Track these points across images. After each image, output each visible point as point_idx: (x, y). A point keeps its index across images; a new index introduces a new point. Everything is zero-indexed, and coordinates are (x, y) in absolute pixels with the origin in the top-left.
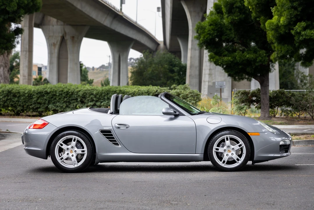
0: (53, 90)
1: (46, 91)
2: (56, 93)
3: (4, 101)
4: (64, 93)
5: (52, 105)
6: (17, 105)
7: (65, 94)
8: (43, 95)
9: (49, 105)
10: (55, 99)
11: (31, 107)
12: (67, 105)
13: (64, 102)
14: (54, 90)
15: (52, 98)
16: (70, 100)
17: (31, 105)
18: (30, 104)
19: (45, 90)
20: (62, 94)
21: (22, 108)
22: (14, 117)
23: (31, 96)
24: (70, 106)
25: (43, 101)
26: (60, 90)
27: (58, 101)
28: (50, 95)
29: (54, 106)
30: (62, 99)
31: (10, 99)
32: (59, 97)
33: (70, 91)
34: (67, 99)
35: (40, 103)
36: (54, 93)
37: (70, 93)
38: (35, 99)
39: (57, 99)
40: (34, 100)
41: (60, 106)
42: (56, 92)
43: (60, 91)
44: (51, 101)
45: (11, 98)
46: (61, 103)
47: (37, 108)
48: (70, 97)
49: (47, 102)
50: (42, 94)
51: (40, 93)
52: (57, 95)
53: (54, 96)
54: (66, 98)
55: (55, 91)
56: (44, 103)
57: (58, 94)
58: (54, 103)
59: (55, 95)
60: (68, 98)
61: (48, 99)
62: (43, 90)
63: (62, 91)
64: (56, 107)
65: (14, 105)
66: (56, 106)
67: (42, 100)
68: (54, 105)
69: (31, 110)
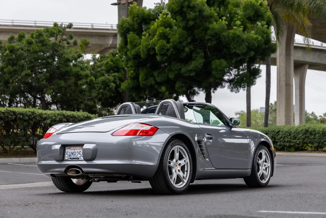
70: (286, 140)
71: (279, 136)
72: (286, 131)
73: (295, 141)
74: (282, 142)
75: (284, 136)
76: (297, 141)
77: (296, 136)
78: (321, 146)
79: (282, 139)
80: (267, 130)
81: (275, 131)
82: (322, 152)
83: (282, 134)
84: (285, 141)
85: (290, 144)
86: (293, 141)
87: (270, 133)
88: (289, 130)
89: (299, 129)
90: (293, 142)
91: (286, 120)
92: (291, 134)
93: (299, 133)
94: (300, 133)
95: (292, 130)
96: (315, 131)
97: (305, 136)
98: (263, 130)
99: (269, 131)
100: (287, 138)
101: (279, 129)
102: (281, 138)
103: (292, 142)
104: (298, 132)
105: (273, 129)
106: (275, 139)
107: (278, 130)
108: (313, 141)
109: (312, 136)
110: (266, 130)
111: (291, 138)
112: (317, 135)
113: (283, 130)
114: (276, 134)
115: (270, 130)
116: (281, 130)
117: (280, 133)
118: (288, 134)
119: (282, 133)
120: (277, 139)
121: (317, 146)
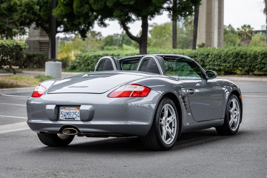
3: (234, 62)
6: (245, 65)
11: (256, 67)
17: (257, 65)
18: (255, 64)
22: (242, 76)
31: (238, 60)
45: (240, 59)
47: (262, 68)
69: (257, 70)
70: (216, 63)
71: (208, 59)
72: (216, 54)
74: (211, 66)
75: (214, 59)
78: (252, 69)
79: (211, 63)
80: (196, 53)
81: (204, 54)
82: (253, 76)
83: (212, 57)
84: (214, 64)
85: (220, 67)
86: (223, 64)
87: (199, 56)
88: (219, 53)
91: (207, 36)
92: (221, 57)
94: (231, 56)
95: (222, 53)
96: (246, 54)
98: (192, 53)
99: (197, 54)
100: (217, 61)
101: (209, 52)
102: (210, 61)
103: (221, 66)
105: (202, 52)
106: (204, 62)
107: (207, 53)
108: (244, 65)
110: (194, 53)
111: (220, 61)
112: (249, 59)
113: (213, 53)
114: (205, 58)
115: (199, 53)
116: (211, 53)
117: (210, 56)
118: (218, 58)
119: (212, 55)
120: (207, 63)
121: (247, 70)
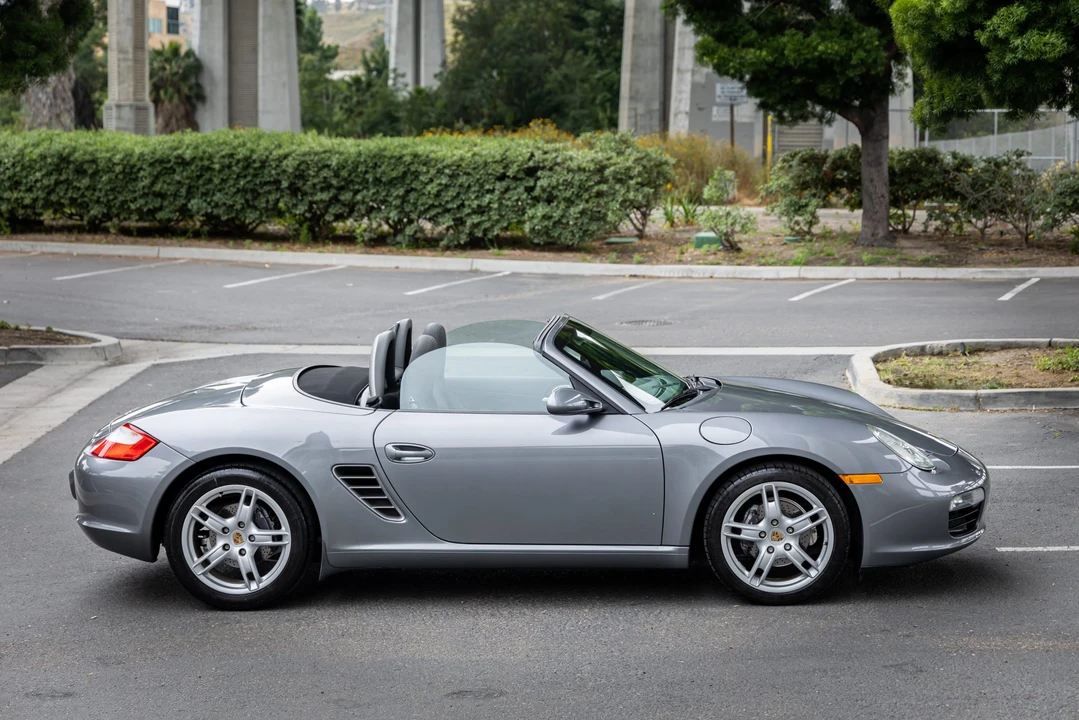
0: (201, 154)
1: (179, 157)
2: (213, 163)
4: (238, 161)
5: (201, 201)
7: (240, 165)
8: (172, 167)
9: (189, 201)
10: (210, 181)
12: (247, 201)
13: (238, 191)
14: (204, 152)
15: (199, 177)
16: (255, 184)
19: (175, 153)
20: (229, 167)
21: (105, 211)
23: (131, 173)
24: (256, 203)
25: (172, 188)
26: (223, 153)
27: (219, 187)
28: (193, 167)
29: (204, 204)
30: (231, 182)
32: (221, 176)
33: (255, 157)
34: (248, 182)
35: (161, 195)
36: (206, 163)
37: (254, 161)
38: (146, 182)
39: (216, 181)
40: (143, 184)
41: (225, 204)
42: (211, 158)
43: (223, 157)
44: (198, 189)
46: (227, 194)
48: (255, 176)
49: (183, 191)
50: (169, 166)
51: (161, 161)
52: (214, 169)
53: (206, 172)
54: (245, 177)
55: (207, 155)
56: (176, 195)
57: (217, 166)
58: (205, 194)
59: (209, 169)
60: (249, 178)
61: (187, 182)
62: (169, 152)
63: (231, 156)
64: (212, 208)
65: (79, 201)
66: (213, 204)
67: (169, 184)
68: (205, 201)
73: (15, 195)
76: (22, 194)
77: (21, 177)
89: (28, 150)
90: (9, 200)
93: (30, 167)
97: (56, 180)
104: (27, 164)
109: (84, 181)
